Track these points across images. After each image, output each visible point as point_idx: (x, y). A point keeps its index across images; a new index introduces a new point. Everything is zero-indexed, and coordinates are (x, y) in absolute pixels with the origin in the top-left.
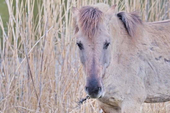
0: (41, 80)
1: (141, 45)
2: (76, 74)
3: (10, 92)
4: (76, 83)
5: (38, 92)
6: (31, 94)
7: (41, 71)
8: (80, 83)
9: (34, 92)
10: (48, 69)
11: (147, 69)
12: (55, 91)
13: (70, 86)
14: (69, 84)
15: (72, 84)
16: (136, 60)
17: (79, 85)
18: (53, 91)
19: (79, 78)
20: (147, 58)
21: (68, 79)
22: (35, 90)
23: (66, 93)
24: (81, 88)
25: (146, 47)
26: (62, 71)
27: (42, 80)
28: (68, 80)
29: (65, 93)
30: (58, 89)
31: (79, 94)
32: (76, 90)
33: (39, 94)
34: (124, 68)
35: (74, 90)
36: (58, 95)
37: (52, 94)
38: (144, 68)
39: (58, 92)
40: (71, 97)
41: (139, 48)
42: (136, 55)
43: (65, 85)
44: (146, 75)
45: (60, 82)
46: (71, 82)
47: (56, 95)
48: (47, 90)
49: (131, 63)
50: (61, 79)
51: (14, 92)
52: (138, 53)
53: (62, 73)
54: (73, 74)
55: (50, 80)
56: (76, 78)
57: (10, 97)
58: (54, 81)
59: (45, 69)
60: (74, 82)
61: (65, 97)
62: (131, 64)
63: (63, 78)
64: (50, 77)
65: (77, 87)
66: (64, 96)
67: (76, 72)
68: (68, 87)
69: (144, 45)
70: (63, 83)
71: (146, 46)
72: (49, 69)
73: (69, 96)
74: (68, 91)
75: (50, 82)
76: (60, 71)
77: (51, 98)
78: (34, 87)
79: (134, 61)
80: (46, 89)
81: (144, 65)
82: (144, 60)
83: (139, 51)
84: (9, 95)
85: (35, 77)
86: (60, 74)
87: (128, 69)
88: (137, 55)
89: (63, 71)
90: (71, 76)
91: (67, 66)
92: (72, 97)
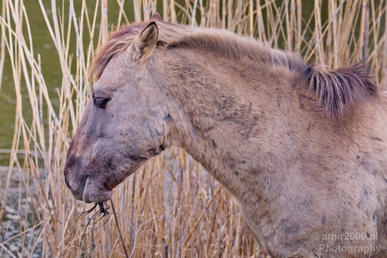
0: (132, 215)
1: (367, 140)
2: (209, 202)
3: (66, 243)
4: (209, 222)
5: (127, 242)
6: (112, 247)
7: (133, 196)
8: (219, 221)
9: (118, 242)
10: (147, 190)
11: (382, 193)
12: (163, 239)
13: (196, 228)
14: (195, 225)
15: (202, 224)
16: (353, 171)
17: (216, 226)
18: (159, 240)
19: (216, 211)
20: (381, 168)
21: (192, 213)
22: (121, 237)
23: (189, 244)
24: (222, 231)
25: (380, 145)
26: (179, 195)
27: (135, 215)
28: (192, 215)
29: (186, 244)
30: (170, 235)
31: (217, 245)
32: (211, 237)
33: (131, 246)
34: (318, 187)
35: (205, 236)
36: (171, 249)
37: (159, 246)
38: (374, 189)
39: (170, 241)
40: (198, 253)
41: (361, 145)
42: (352, 159)
43: (187, 226)
44: (380, 205)
45: (175, 219)
46: (199, 220)
47: (167, 248)
48: (147, 238)
49: (339, 176)
50: (178, 213)
51: (75, 242)
52: (358, 157)
53: (179, 199)
54: (204, 202)
55: (154, 215)
56: (210, 210)
57: (67, 254)
58: (162, 217)
59: (142, 191)
60: (205, 220)
61: (187, 252)
62: (337, 179)
63: (182, 209)
64: (153, 210)
65: (213, 230)
66: (184, 250)
67: (210, 196)
68: (192, 229)
69: (377, 141)
70: (183, 222)
71: (381, 143)
72: (150, 191)
73: (195, 249)
74: (192, 240)
75: (153, 220)
76: (175, 194)
77: (156, 254)
78: (119, 231)
79: (346, 172)
80: (145, 235)
81: (373, 183)
82: (375, 173)
83: (360, 151)
84: (64, 248)
85: (119, 210)
86: (176, 201)
87: (330, 190)
88: (357, 160)
89: (182, 196)
90: (200, 207)
91: (191, 183)
92: (203, 251)
